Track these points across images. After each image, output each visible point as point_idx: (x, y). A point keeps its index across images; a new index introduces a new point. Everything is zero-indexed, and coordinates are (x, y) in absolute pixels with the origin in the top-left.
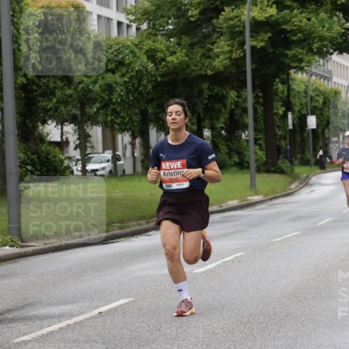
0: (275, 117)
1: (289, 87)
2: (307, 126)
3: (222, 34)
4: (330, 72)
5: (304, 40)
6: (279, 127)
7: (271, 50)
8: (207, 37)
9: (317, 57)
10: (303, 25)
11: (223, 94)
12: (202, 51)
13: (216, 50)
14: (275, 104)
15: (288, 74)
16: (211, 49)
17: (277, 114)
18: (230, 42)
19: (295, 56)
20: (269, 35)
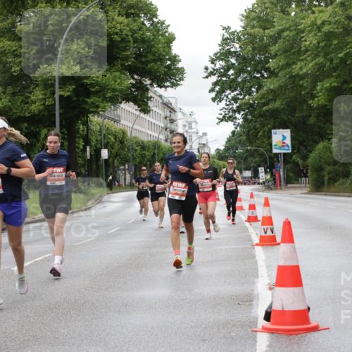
0: (77, 150)
1: (88, 127)
2: (100, 157)
3: (37, 86)
4: (119, 116)
5: (100, 91)
6: (80, 157)
7: (75, 99)
8: (25, 88)
9: (110, 104)
10: (99, 80)
11: (36, 131)
12: (22, 98)
13: (32, 98)
14: (77, 139)
15: (88, 117)
16: (29, 97)
17: (78, 148)
18: (43, 92)
19: (93, 103)
20: (74, 87)
